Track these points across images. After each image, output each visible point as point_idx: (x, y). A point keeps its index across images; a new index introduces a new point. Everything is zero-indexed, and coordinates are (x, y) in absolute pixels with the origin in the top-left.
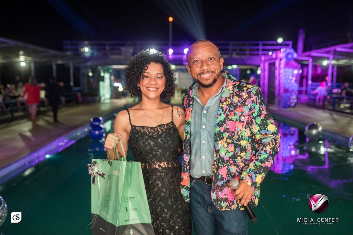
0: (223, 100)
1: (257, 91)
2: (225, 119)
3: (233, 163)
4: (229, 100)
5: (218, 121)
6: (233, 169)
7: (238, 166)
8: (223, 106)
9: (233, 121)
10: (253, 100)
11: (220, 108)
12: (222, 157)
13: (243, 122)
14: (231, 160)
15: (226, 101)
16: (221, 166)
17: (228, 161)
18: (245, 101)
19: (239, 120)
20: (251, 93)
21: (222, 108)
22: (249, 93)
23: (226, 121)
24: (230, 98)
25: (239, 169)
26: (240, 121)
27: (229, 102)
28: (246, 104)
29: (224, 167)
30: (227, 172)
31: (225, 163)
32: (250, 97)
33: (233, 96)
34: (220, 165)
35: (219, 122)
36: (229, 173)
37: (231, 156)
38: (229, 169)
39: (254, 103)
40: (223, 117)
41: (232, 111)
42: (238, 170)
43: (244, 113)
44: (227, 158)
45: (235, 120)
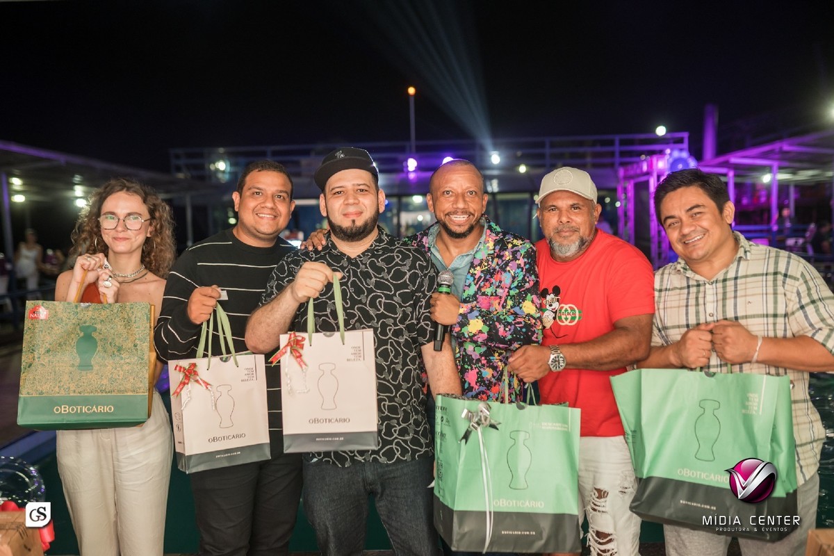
0: (476, 263)
1: (527, 252)
2: (476, 293)
3: (487, 363)
4: (486, 264)
5: (465, 295)
6: (488, 373)
7: (495, 368)
8: (476, 272)
9: (487, 295)
10: (520, 264)
11: (469, 275)
12: (469, 353)
13: (501, 298)
14: (483, 358)
15: (480, 265)
16: (468, 369)
17: (478, 361)
18: (507, 264)
19: (494, 294)
20: (518, 253)
21: (473, 275)
22: (514, 254)
23: (477, 296)
24: (487, 261)
25: (498, 373)
26: (496, 295)
27: (485, 266)
28: (508, 268)
29: (472, 369)
30: (478, 378)
31: (474, 364)
32: (515, 258)
33: (493, 258)
34: (466, 366)
35: (466, 298)
36: (480, 379)
37: (484, 352)
38: (481, 374)
39: (520, 269)
40: (473, 289)
41: (487, 280)
42: (495, 374)
43: (503, 283)
44: (476, 355)
45: (489, 294)
